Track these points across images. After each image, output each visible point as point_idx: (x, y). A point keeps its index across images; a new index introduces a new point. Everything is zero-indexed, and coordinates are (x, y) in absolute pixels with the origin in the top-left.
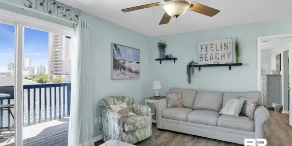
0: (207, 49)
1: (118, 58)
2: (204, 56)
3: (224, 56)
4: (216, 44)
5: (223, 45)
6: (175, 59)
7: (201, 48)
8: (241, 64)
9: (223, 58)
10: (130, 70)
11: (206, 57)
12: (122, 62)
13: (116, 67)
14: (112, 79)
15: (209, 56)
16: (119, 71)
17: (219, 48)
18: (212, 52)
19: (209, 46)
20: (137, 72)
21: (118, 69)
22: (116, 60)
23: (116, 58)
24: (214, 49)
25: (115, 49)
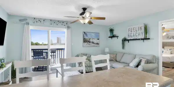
0: (132, 31)
1: (86, 37)
2: (130, 35)
3: (140, 34)
4: (136, 28)
5: (139, 28)
6: (117, 37)
7: (129, 30)
8: (149, 39)
9: (139, 35)
10: (93, 43)
11: (131, 35)
12: (88, 39)
13: (85, 41)
14: (83, 46)
15: (132, 35)
16: (87, 43)
17: (137, 30)
18: (134, 32)
19: (132, 29)
20: (98, 44)
21: (86, 42)
22: (85, 39)
23: (85, 38)
24: (135, 30)
25: (84, 34)
